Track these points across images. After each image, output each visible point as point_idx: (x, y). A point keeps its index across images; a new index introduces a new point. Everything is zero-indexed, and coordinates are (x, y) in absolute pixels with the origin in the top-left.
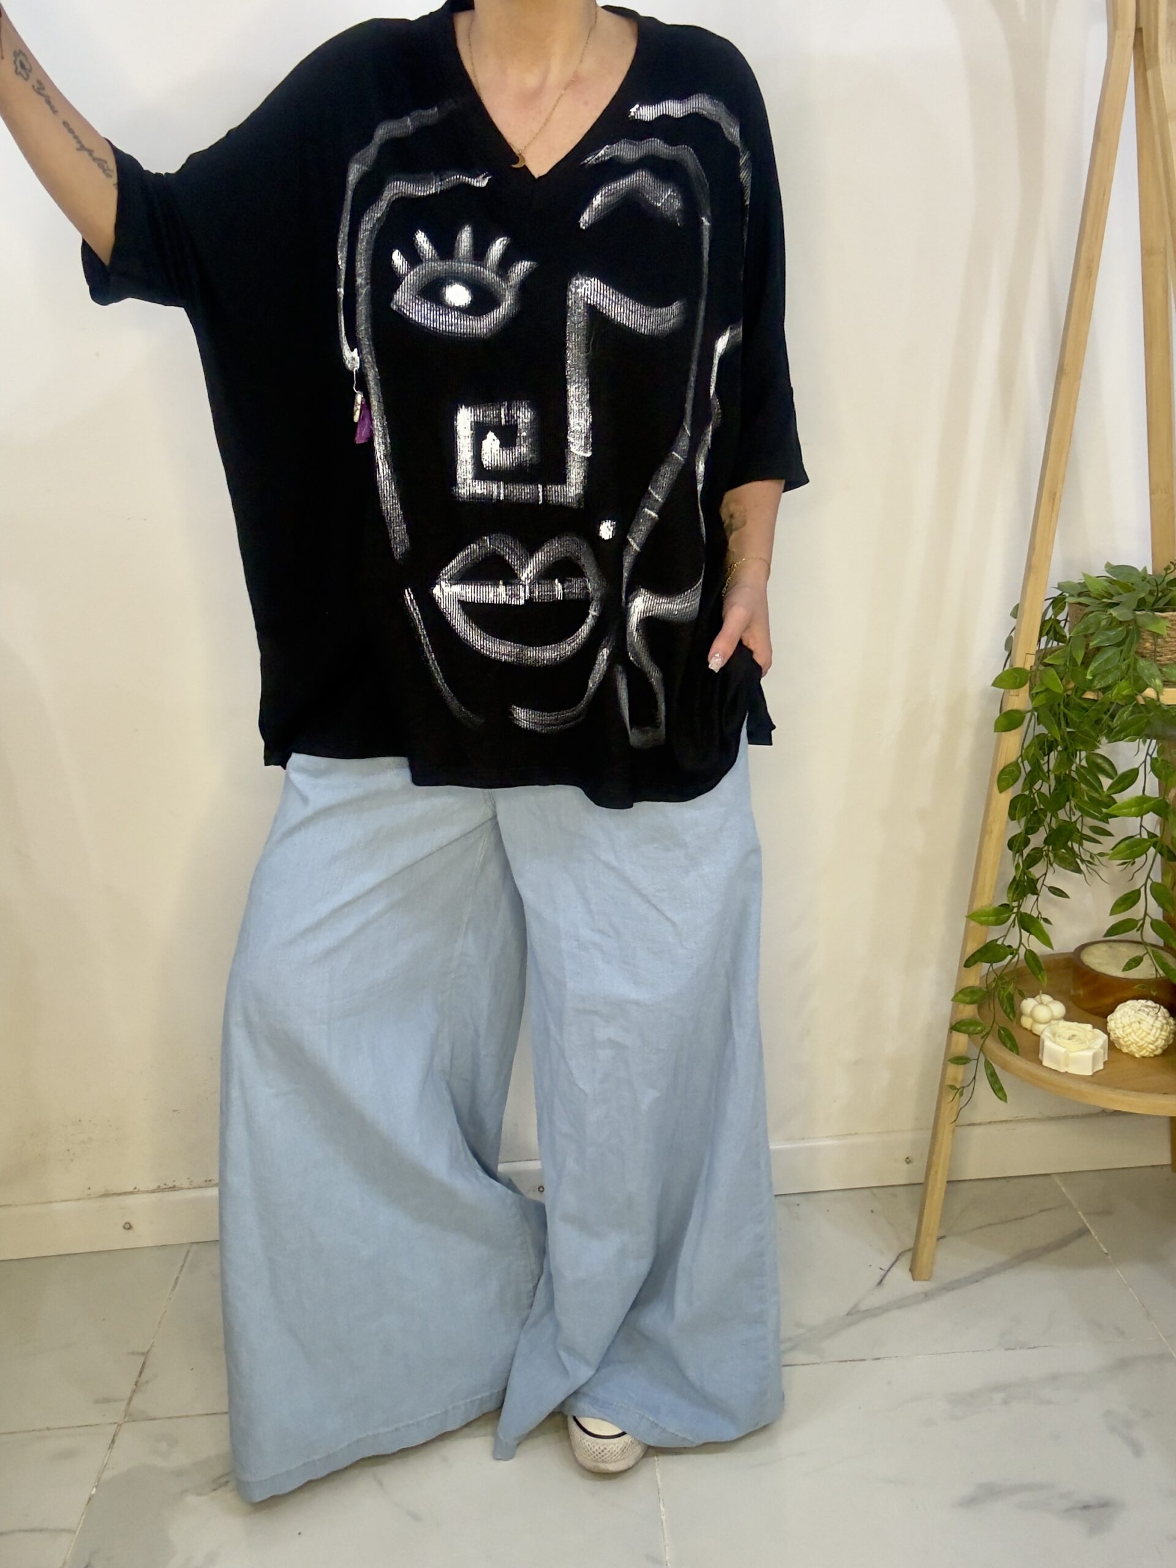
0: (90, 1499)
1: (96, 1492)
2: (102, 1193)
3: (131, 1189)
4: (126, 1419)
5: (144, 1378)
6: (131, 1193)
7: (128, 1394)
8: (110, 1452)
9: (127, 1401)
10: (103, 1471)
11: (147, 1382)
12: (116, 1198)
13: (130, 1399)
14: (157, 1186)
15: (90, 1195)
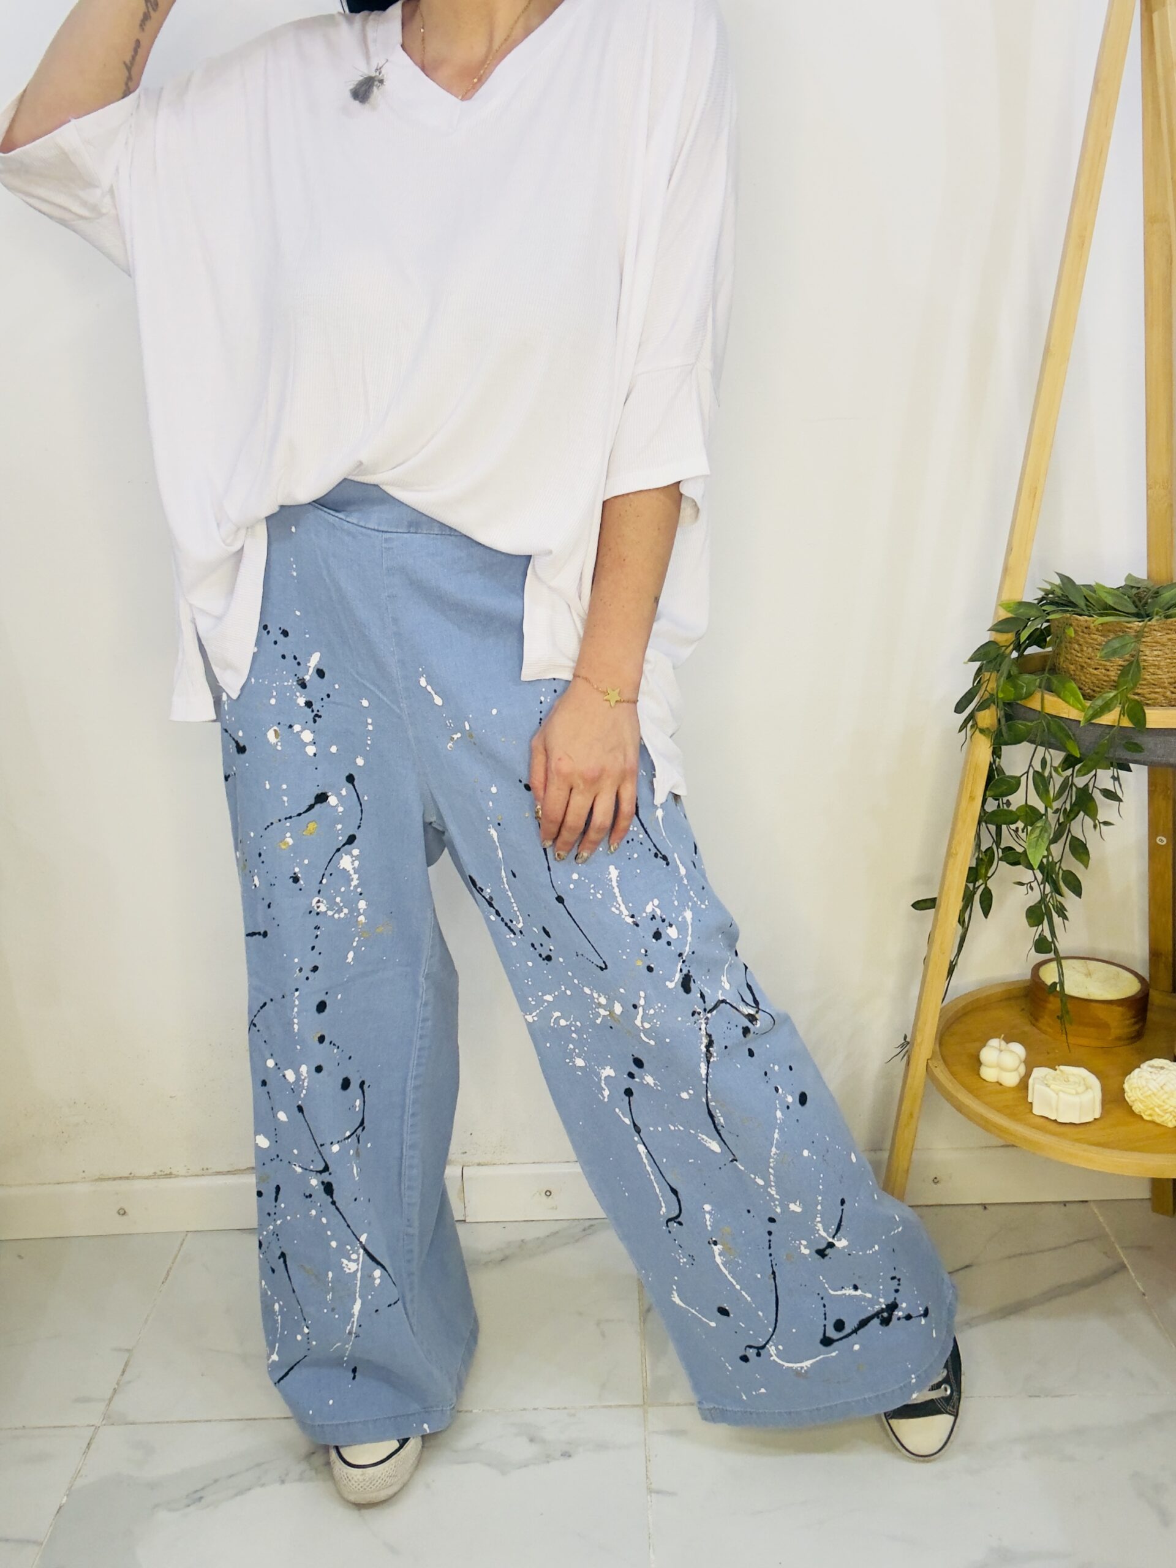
0: (60, 1508)
1: (66, 1501)
2: (96, 1177)
3: (127, 1176)
4: (104, 1422)
5: (128, 1376)
6: (127, 1178)
7: (108, 1395)
8: (86, 1456)
9: (107, 1402)
10: (76, 1478)
11: (129, 1382)
12: (111, 1182)
13: (111, 1400)
14: (153, 1171)
15: (85, 1178)
